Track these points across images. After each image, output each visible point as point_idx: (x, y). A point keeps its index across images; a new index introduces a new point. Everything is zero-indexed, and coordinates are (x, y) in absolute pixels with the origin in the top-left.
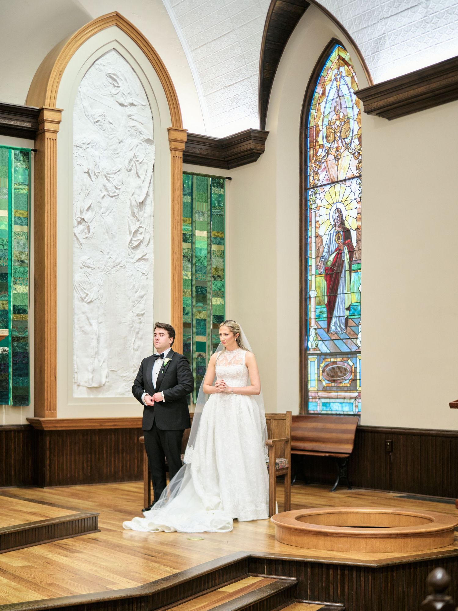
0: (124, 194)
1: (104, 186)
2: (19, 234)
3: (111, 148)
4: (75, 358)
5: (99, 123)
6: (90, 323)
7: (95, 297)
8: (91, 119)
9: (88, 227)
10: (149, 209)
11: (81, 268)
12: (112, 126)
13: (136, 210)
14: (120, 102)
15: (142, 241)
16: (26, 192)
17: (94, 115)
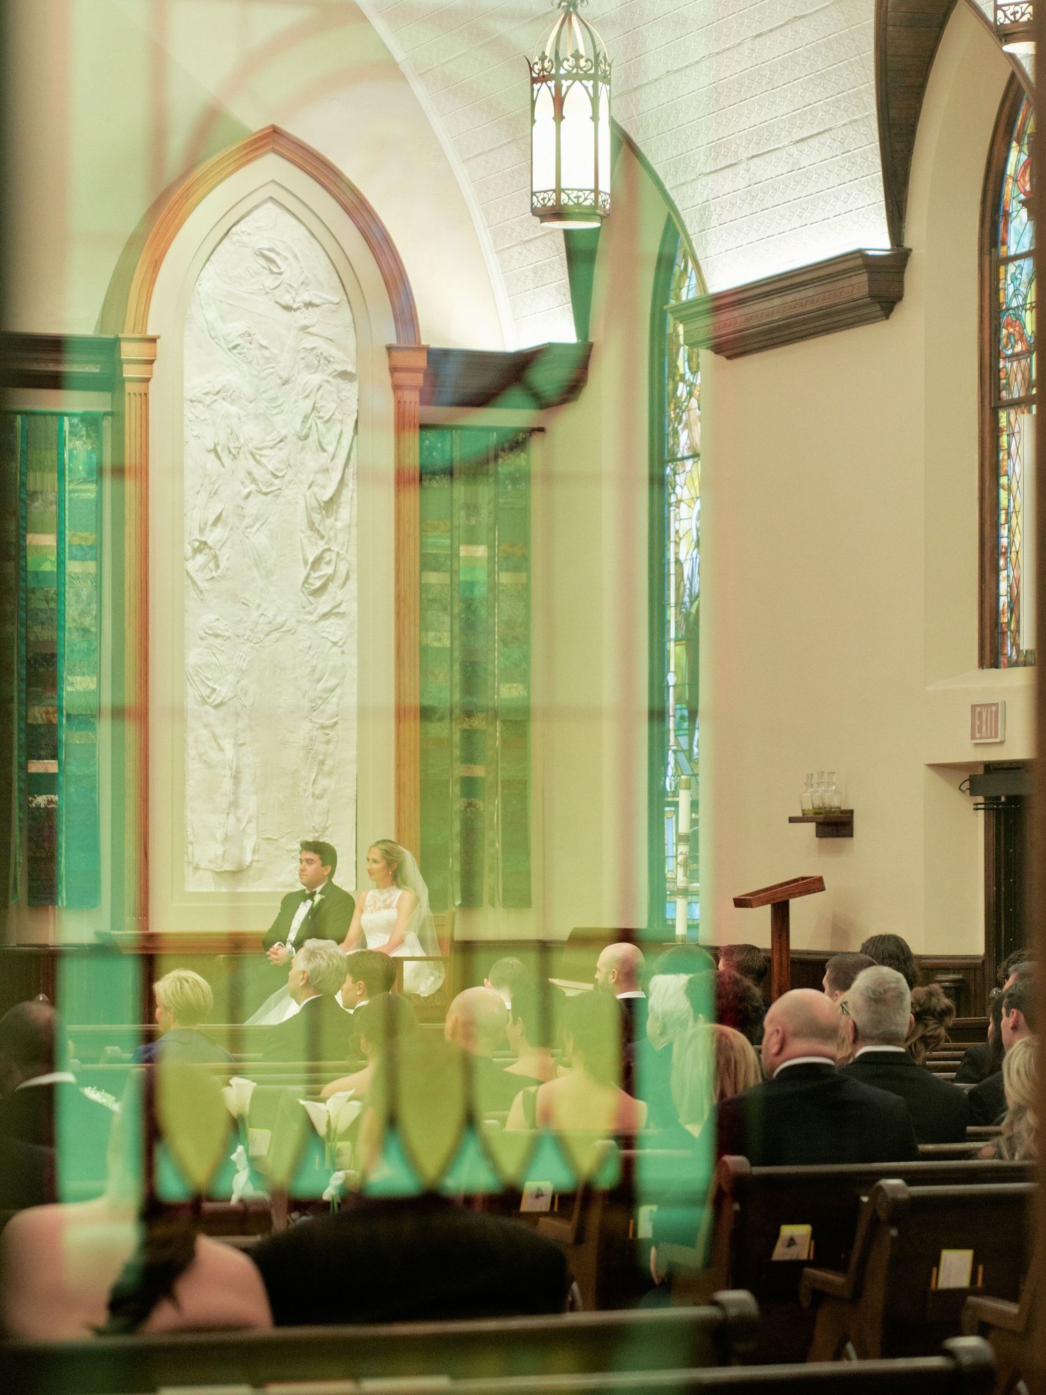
0: (291, 486)
1: (250, 474)
2: (78, 578)
3: (265, 396)
4: (189, 814)
5: (239, 350)
6: (219, 745)
7: (231, 695)
8: (223, 343)
9: (215, 557)
10: (345, 513)
11: (202, 638)
12: (266, 353)
13: (317, 517)
14: (284, 303)
15: (330, 579)
16: (92, 495)
17: (228, 335)
